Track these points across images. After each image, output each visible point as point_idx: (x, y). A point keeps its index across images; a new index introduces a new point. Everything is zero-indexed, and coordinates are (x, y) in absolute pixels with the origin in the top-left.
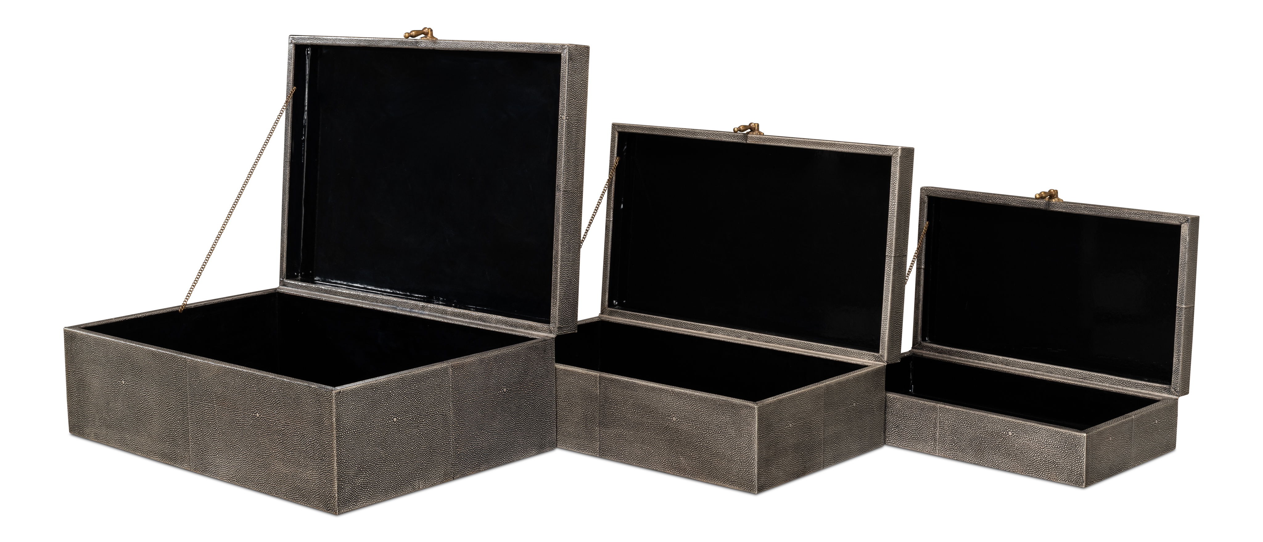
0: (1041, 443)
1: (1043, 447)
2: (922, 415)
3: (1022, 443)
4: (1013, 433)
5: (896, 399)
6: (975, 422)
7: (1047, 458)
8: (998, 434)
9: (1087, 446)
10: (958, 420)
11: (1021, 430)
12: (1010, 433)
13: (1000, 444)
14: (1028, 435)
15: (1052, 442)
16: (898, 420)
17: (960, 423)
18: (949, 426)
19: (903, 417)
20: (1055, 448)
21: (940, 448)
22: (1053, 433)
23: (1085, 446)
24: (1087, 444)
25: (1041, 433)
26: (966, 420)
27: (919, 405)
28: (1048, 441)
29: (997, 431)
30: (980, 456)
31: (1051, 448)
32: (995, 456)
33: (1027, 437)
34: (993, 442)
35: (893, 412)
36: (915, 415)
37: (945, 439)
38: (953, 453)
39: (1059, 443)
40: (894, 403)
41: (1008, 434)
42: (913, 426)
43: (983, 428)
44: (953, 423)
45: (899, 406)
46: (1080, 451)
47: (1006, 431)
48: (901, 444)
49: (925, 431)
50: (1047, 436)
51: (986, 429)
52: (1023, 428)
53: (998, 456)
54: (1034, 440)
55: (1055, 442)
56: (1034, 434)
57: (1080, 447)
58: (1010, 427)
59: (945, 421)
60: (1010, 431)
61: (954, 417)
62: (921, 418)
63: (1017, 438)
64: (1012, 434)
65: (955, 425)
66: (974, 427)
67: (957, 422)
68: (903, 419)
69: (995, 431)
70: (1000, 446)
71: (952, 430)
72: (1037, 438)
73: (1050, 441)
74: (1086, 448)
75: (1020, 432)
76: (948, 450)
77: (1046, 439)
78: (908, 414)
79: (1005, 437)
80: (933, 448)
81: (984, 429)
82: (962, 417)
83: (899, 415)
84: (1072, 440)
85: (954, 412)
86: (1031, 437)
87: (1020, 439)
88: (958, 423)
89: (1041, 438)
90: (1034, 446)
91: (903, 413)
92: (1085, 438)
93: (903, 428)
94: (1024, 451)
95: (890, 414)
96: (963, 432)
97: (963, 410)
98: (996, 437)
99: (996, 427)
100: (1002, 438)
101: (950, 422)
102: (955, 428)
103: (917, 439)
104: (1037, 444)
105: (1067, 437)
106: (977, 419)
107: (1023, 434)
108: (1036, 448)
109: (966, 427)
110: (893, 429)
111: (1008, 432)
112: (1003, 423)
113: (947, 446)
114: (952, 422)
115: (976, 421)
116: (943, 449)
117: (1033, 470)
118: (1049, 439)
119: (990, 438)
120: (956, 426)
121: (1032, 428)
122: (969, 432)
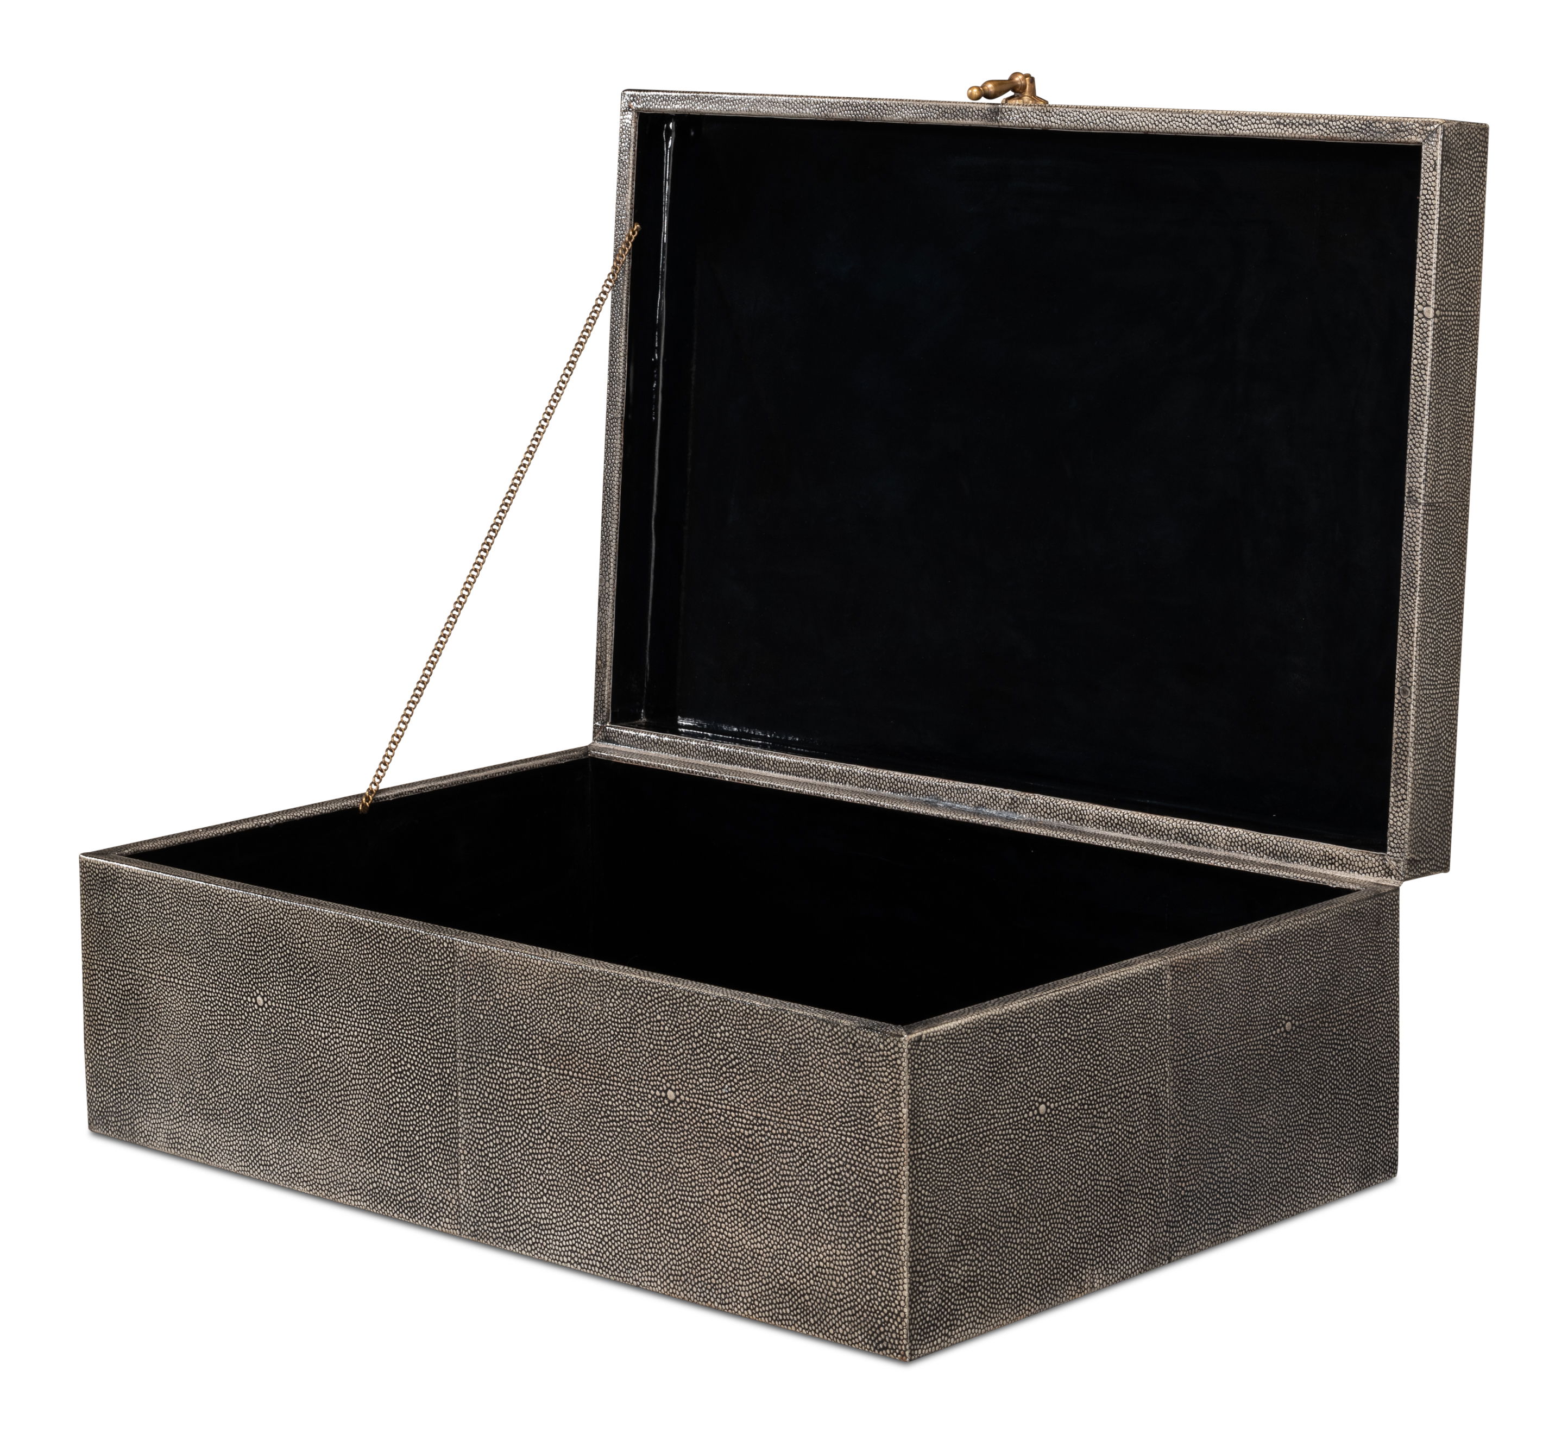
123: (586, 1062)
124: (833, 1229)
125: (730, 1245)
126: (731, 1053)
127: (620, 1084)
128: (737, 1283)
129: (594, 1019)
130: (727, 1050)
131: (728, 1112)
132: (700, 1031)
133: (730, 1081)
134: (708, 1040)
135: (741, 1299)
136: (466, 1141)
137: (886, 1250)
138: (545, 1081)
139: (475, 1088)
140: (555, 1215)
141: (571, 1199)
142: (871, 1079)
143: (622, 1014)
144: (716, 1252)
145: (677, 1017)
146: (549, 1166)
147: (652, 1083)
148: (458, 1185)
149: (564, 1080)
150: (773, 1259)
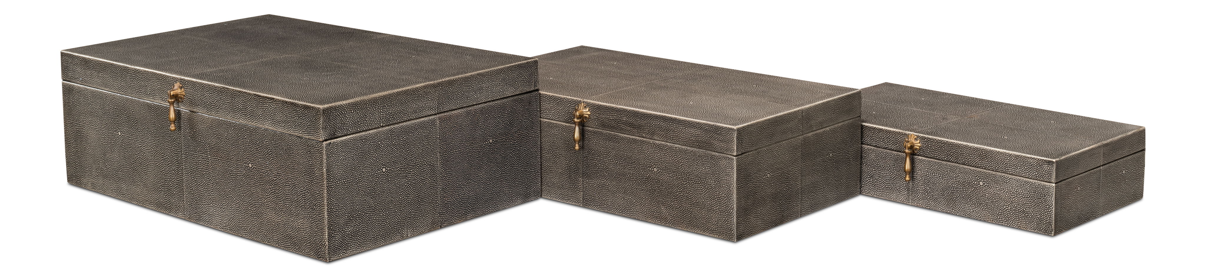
0: (1011, 193)
1: (1014, 196)
2: (896, 165)
3: (993, 192)
4: (984, 183)
5: (870, 150)
6: (948, 172)
7: (1017, 207)
8: (969, 184)
9: (1055, 195)
10: (931, 170)
11: (992, 180)
12: (981, 183)
13: (971, 194)
14: (998, 185)
15: (1021, 191)
16: (872, 170)
17: (932, 173)
18: (922, 176)
19: (877, 168)
20: (1024, 197)
21: (913, 197)
22: (1023, 183)
23: (1054, 196)
24: (1055, 194)
25: (1012, 183)
26: (939, 171)
27: (893, 156)
28: (1018, 191)
29: (969, 182)
30: (952, 205)
31: (1021, 197)
32: (966, 205)
33: (998, 187)
34: (965, 192)
35: (868, 162)
36: (889, 166)
37: (918, 189)
38: (926, 202)
39: (1029, 193)
40: (868, 154)
41: (979, 184)
42: (887, 176)
43: (955, 178)
44: (926, 173)
45: (873, 156)
46: (1049, 200)
47: (977, 181)
48: (875, 194)
49: (898, 181)
50: (1017, 186)
51: (958, 179)
52: (994, 178)
53: (969, 205)
54: (1005, 190)
55: (1025, 192)
56: (1004, 184)
57: (1049, 197)
58: (981, 177)
59: (917, 171)
60: (981, 181)
61: (927, 167)
62: (894, 169)
63: (988, 187)
66: (946, 177)
67: (930, 172)
68: (877, 169)
69: (967, 181)
70: (971, 195)
71: (925, 180)
72: (1007, 188)
73: (1019, 191)
74: (1055, 198)
75: (991, 182)
76: (921, 200)
77: (1016, 188)
78: (882, 164)
79: (976, 187)
80: (906, 197)
81: (955, 180)
82: (934, 168)
83: (873, 166)
84: (1042, 190)
85: (927, 163)
86: (1001, 187)
87: (991, 189)
88: (931, 173)
89: (1011, 187)
90: (1005, 196)
91: (877, 163)
92: (1054, 188)
93: (877, 178)
94: (994, 200)
95: (865, 165)
96: (935, 182)
97: (936, 161)
98: (967, 186)
99: (967, 177)
100: (974, 188)
101: (922, 172)
102: (928, 178)
103: (890, 188)
104: (1008, 194)
105: (1037, 187)
106: (949, 169)
107: (994, 184)
108: (1007, 198)
109: (938, 177)
110: (867, 179)
111: (979, 182)
112: (974, 173)
113: (920, 195)
114: (925, 172)
115: (948, 171)
116: (916, 198)
117: (1003, 219)
118: (1019, 189)
119: (962, 188)
120: (928, 176)
121: (1003, 178)
122: (941, 182)
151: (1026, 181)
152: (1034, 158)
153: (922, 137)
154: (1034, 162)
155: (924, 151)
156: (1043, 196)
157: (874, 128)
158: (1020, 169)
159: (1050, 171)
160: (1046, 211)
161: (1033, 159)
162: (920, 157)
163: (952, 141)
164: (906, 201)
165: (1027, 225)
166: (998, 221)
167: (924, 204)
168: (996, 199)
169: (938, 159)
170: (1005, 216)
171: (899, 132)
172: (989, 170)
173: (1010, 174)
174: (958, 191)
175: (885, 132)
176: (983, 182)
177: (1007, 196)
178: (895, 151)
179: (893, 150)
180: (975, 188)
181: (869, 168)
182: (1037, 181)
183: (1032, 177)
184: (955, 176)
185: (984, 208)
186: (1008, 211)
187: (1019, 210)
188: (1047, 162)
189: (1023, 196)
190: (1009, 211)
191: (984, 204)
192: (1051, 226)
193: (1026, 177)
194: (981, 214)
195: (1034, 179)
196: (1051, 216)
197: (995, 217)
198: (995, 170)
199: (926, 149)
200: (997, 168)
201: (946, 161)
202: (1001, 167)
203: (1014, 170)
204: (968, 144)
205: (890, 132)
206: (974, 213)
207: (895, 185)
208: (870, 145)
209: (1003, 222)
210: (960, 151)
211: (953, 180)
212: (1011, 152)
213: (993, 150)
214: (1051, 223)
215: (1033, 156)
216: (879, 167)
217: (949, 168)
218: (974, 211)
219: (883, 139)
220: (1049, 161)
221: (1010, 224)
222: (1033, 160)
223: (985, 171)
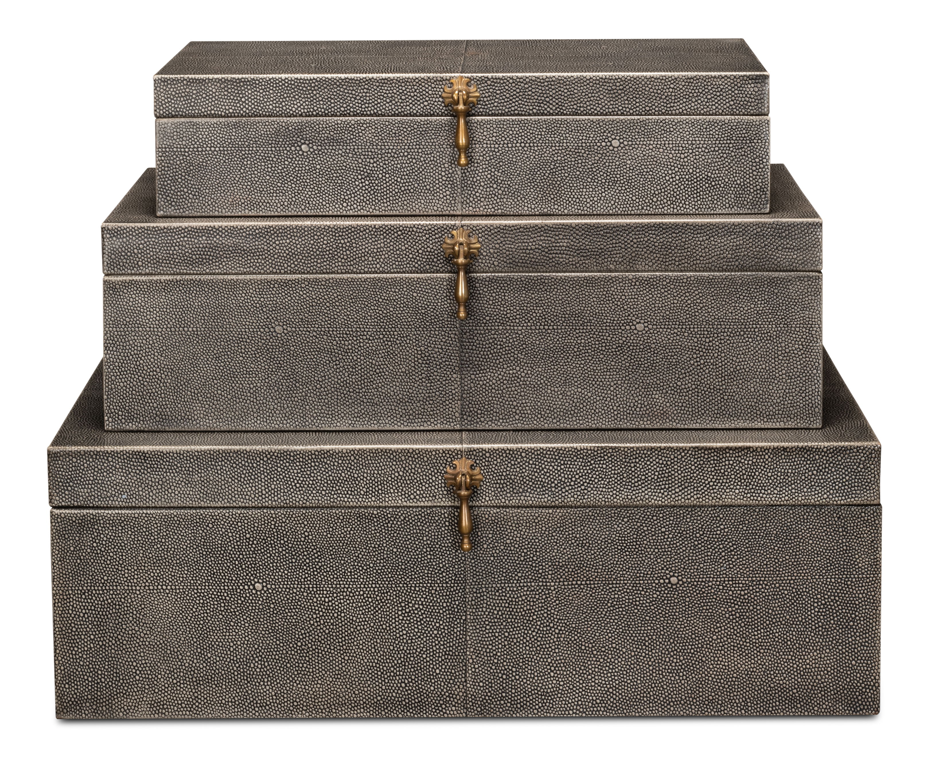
0: (681, 148)
1: (686, 155)
3: (642, 155)
4: (622, 140)
6: (541, 135)
7: (695, 173)
8: (588, 149)
10: (504, 139)
11: (638, 132)
12: (616, 143)
13: (595, 167)
14: (653, 139)
15: (702, 142)
16: (370, 162)
17: (508, 144)
19: (380, 156)
20: (709, 152)
21: (467, 198)
22: (705, 126)
23: (769, 138)
25: (681, 130)
26: (522, 136)
28: (694, 142)
29: (588, 144)
30: (553, 196)
31: (702, 153)
32: (585, 190)
33: (652, 143)
34: (580, 165)
36: (407, 147)
37: (476, 180)
38: (496, 202)
39: (717, 142)
41: (611, 145)
42: (405, 168)
43: (557, 144)
44: (492, 146)
45: (370, 135)
46: (761, 147)
47: (606, 140)
49: (431, 172)
50: (693, 134)
51: (565, 145)
52: (643, 129)
53: (592, 189)
54: (667, 146)
55: (710, 142)
56: (665, 135)
57: (759, 141)
58: (615, 131)
59: (476, 145)
60: (615, 139)
62: (421, 150)
63: (631, 148)
64: (620, 143)
65: (496, 150)
66: (537, 146)
67: (502, 142)
68: (381, 158)
69: (584, 145)
70: (594, 170)
71: (491, 159)
72: (672, 141)
73: (698, 142)
75: (637, 136)
76: (484, 199)
77: (690, 139)
78: (392, 147)
79: (605, 151)
80: (450, 201)
81: (559, 146)
82: (511, 132)
83: (371, 153)
84: (744, 131)
85: (494, 126)
86: (659, 143)
87: (637, 149)
88: (504, 143)
89: (679, 139)
90: (667, 157)
91: (379, 147)
92: (769, 123)
93: (381, 176)
96: (515, 160)
98: (585, 155)
99: (584, 138)
100: (599, 155)
102: (498, 154)
103: (414, 190)
104: (672, 152)
105: (734, 127)
106: (544, 129)
107: (642, 139)
108: (671, 160)
109: (520, 148)
111: (611, 142)
112: (600, 126)
113: (481, 191)
114: (490, 144)
115: (543, 133)
117: (665, 201)
118: (697, 139)
119: (573, 159)
121: (661, 124)
122: (527, 158)
123: (594, 572)
124: (819, 642)
125: (726, 671)
126: (729, 542)
127: (626, 582)
128: (732, 695)
129: (602, 541)
130: (726, 541)
131: (727, 582)
132: (701, 533)
133: (728, 561)
134: (708, 537)
135: (735, 705)
136: (474, 649)
137: (865, 646)
138: (554, 592)
139: (484, 609)
140: (562, 683)
141: (578, 669)
142: (853, 537)
143: (628, 533)
144: (713, 678)
145: (681, 527)
146: (557, 651)
147: (656, 576)
148: (466, 681)
149: (572, 588)
150: (764, 672)
151: (711, 120)
152: (726, 76)
153: (480, 78)
154: (726, 84)
155: (486, 105)
156: (748, 142)
157: (370, 79)
158: (696, 101)
159: (759, 95)
160: (754, 168)
161: (723, 78)
162: (479, 118)
163: (548, 74)
164: (449, 209)
165: (715, 202)
166: (654, 207)
167: (490, 206)
168: (650, 167)
169: (518, 115)
170: (669, 195)
171: (429, 78)
172: (631, 115)
173: (676, 114)
174: (566, 168)
175: (396, 83)
176: (619, 140)
177: (671, 156)
178: (421, 115)
179: (415, 115)
180: (602, 154)
181: (360, 161)
182: (733, 117)
183: (723, 111)
184: (557, 139)
185: (624, 188)
186: (674, 183)
187: (697, 177)
188: (752, 79)
189: (707, 151)
190: (676, 184)
191: (622, 182)
192: (766, 194)
193: (710, 115)
194: (617, 201)
195: (726, 115)
196: (766, 176)
197: (647, 201)
198: (643, 113)
199: (491, 100)
200: (647, 108)
201: (535, 115)
202: (656, 104)
203: (684, 105)
204: (584, 74)
205: (406, 81)
206: (601, 202)
207: (423, 182)
208: (363, 115)
209: (663, 208)
210: (566, 91)
211: (554, 148)
212: (676, 74)
213: (638, 77)
214: (765, 189)
215: (723, 74)
216: (384, 154)
217: (545, 126)
218: (602, 198)
219: (392, 97)
220: (757, 76)
221: (678, 208)
222: (723, 80)
223: (622, 117)
